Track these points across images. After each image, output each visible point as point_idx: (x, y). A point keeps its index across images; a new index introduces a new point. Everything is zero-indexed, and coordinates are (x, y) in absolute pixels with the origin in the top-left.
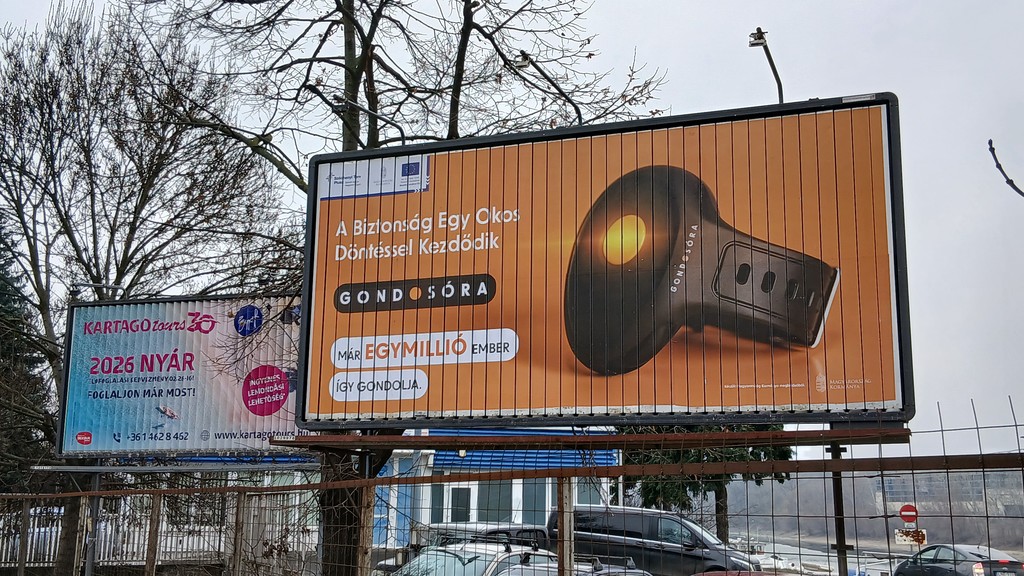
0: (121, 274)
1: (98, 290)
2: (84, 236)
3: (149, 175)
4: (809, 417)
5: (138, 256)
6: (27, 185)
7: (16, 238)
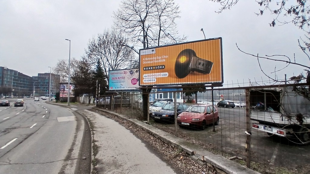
0: (115, 66)
1: (112, 69)
2: (110, 61)
3: (118, 53)
4: (209, 83)
5: (117, 64)
6: (102, 55)
7: (101, 62)
